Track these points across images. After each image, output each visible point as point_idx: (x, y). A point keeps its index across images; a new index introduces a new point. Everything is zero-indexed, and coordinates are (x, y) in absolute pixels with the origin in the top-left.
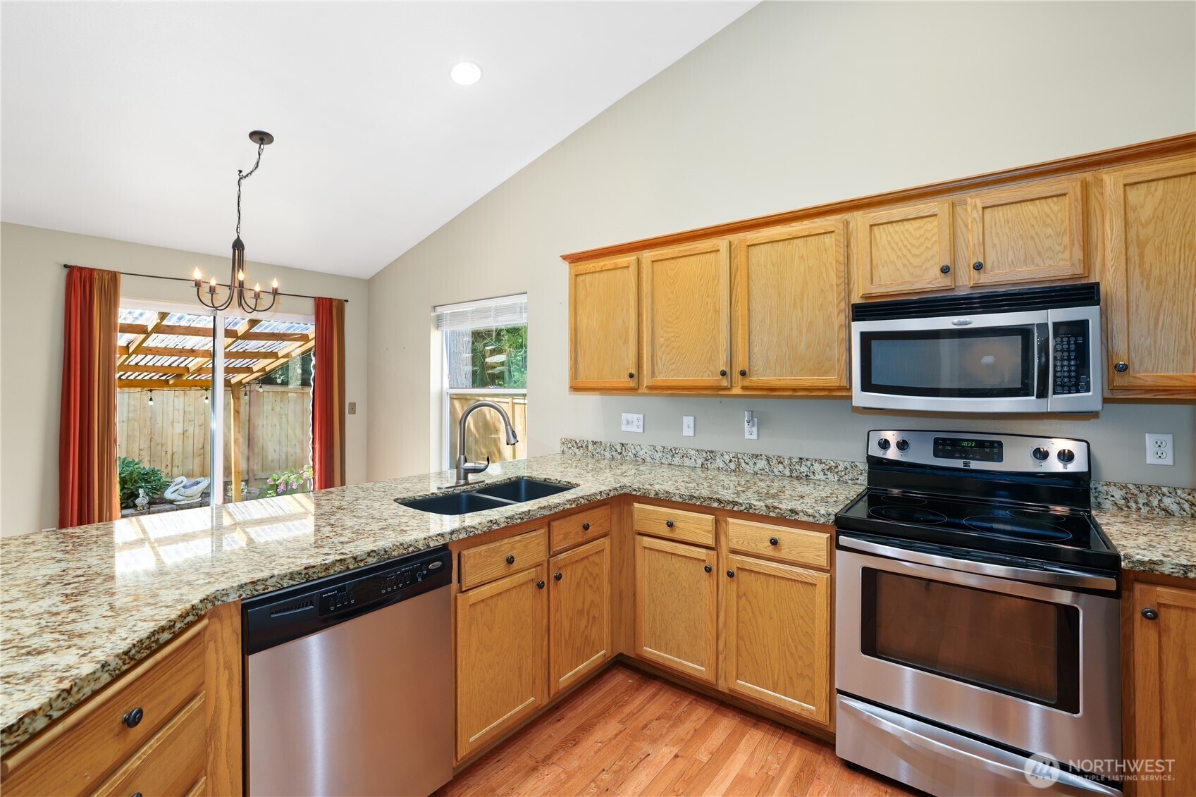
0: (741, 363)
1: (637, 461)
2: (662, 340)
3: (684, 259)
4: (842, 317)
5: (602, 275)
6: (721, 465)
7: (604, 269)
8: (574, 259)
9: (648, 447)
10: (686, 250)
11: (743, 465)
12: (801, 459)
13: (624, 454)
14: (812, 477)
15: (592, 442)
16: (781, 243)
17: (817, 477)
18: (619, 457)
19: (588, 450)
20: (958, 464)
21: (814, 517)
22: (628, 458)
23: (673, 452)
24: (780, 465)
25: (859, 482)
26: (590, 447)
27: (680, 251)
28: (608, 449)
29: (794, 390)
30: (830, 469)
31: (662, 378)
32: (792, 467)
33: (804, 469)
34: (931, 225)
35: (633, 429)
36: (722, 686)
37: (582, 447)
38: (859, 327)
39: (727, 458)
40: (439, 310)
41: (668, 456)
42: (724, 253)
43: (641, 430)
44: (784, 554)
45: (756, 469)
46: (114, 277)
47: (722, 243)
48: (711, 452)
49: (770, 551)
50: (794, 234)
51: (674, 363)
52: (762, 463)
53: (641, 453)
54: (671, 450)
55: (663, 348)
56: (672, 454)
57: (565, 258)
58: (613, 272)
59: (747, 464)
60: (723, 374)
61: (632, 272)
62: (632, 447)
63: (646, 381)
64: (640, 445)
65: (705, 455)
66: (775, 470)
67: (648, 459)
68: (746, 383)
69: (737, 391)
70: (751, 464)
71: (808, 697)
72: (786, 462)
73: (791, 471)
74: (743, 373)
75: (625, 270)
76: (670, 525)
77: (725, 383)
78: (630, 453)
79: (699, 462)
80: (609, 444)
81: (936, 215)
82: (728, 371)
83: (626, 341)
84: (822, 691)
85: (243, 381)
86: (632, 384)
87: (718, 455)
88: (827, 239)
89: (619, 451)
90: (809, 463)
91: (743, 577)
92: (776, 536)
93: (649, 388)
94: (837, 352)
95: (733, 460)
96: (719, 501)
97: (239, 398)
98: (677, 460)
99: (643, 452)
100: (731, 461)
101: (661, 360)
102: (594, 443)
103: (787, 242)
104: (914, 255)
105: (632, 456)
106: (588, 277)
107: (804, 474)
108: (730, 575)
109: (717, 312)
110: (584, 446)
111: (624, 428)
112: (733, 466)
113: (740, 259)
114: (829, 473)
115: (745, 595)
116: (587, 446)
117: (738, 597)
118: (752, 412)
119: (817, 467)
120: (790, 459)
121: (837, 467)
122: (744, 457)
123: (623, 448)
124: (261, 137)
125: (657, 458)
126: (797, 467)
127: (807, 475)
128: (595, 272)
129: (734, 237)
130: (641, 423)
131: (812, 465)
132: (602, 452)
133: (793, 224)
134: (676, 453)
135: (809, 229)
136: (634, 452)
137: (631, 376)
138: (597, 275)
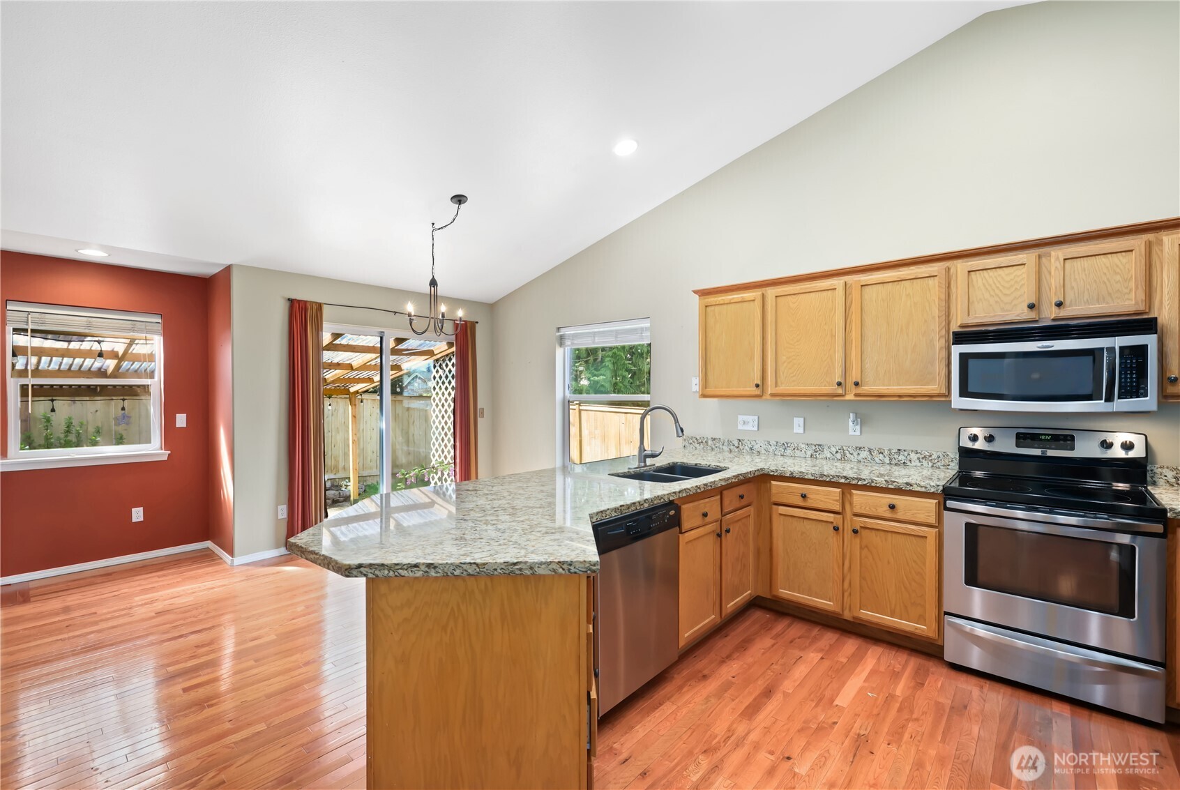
0: (855, 375)
1: (753, 453)
2: (785, 357)
3: (805, 295)
4: (943, 341)
5: (729, 306)
6: (829, 455)
7: (732, 301)
8: (703, 293)
9: (763, 442)
10: (806, 288)
11: (848, 455)
12: (899, 450)
13: (741, 448)
14: (909, 464)
15: (712, 439)
17: (913, 464)
18: (736, 450)
19: (707, 445)
20: (1038, 452)
21: (926, 488)
22: (744, 451)
23: (785, 446)
24: (881, 455)
25: (950, 467)
26: (710, 443)
27: (801, 289)
28: (726, 444)
29: (900, 396)
30: (925, 458)
31: (782, 389)
32: (892, 457)
33: (901, 458)
34: (1020, 272)
35: (749, 427)
36: (847, 615)
37: (702, 442)
38: (957, 350)
39: (834, 450)
40: (563, 332)
41: (780, 449)
42: (840, 292)
43: (756, 429)
44: (900, 516)
45: (860, 458)
46: (320, 306)
47: (838, 282)
48: (820, 446)
49: (888, 514)
50: (903, 277)
51: (794, 376)
52: (864, 454)
53: (756, 447)
54: (783, 444)
55: (785, 364)
56: (784, 447)
57: (695, 292)
58: (740, 304)
59: (852, 454)
60: (839, 384)
61: (758, 304)
62: (748, 442)
63: (770, 389)
64: (755, 441)
65: (814, 448)
66: (876, 459)
67: (763, 452)
68: (859, 391)
69: (850, 397)
70: (855, 454)
71: (921, 619)
72: (886, 453)
73: (890, 459)
74: (857, 384)
75: (752, 303)
76: (804, 496)
77: (840, 391)
78: (746, 447)
79: (809, 453)
80: (727, 440)
81: (1024, 264)
82: (843, 382)
83: (752, 358)
84: (932, 613)
85: (360, 391)
86: (758, 392)
87: (826, 448)
88: (931, 282)
89: (736, 445)
90: (906, 453)
91: (864, 533)
92: (894, 502)
93: (773, 395)
94: (939, 368)
95: (840, 451)
96: (846, 478)
97: (355, 405)
98: (789, 452)
99: (758, 445)
100: (837, 452)
101: (783, 373)
102: (714, 439)
104: (1005, 295)
105: (748, 449)
106: (717, 308)
107: (902, 462)
108: (855, 532)
109: (833, 336)
110: (704, 441)
111: (740, 427)
112: (839, 456)
113: (855, 294)
114: (924, 461)
115: (867, 546)
116: (707, 442)
117: (861, 548)
118: (856, 414)
119: (913, 456)
120: (890, 450)
121: (931, 456)
122: (849, 450)
123: (740, 443)
124: (459, 199)
125: (771, 450)
126: (896, 456)
127: (904, 463)
128: (724, 304)
129: (850, 279)
130: (756, 423)
131: (909, 455)
132: (721, 446)
133: (901, 269)
134: (788, 447)
135: (915, 273)
136: (750, 446)
137: (757, 386)
138: (725, 306)
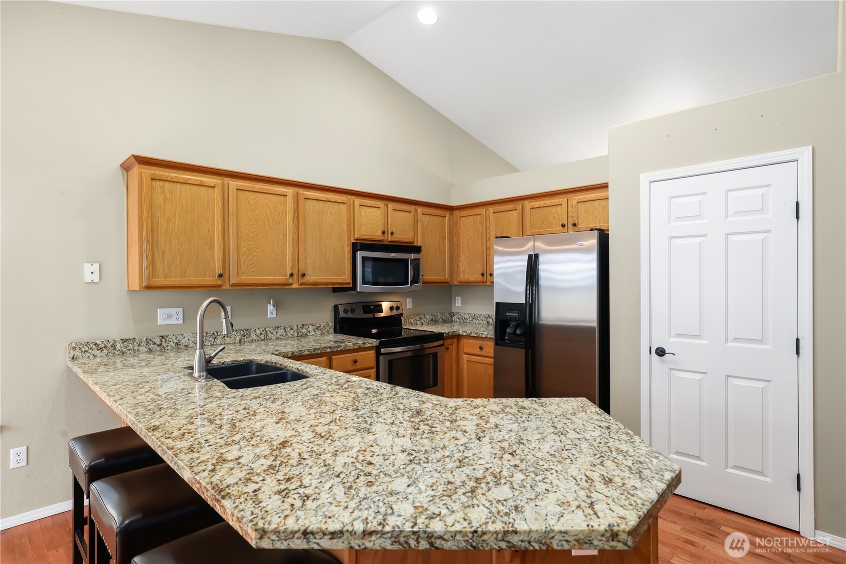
0: (301, 268)
1: (180, 348)
2: (245, 249)
3: (262, 194)
4: (349, 247)
5: (185, 186)
6: (255, 337)
7: (189, 182)
9: (191, 335)
10: (264, 189)
11: (269, 335)
12: (303, 325)
14: (309, 334)
15: (122, 340)
16: (322, 202)
17: (311, 334)
19: (115, 349)
20: (371, 316)
22: (169, 348)
24: (292, 331)
25: (330, 332)
26: (118, 346)
27: (260, 188)
28: (144, 343)
29: (326, 284)
30: (317, 328)
31: (243, 278)
32: (298, 331)
33: (304, 331)
34: (377, 211)
35: (173, 321)
37: (106, 347)
38: (361, 254)
39: (258, 332)
41: (210, 339)
43: (181, 322)
45: (278, 335)
47: (288, 191)
48: (247, 330)
51: (254, 267)
52: (281, 332)
54: (214, 334)
55: (246, 256)
56: (214, 337)
58: (197, 187)
59: (272, 334)
60: (292, 275)
61: (217, 192)
63: (232, 280)
64: (182, 335)
65: (242, 333)
66: (289, 334)
68: (304, 281)
70: (274, 333)
72: (295, 328)
73: (298, 333)
74: (304, 275)
75: (210, 189)
77: (291, 281)
78: (172, 343)
79: (238, 339)
80: (145, 339)
81: (380, 208)
83: (212, 246)
86: (220, 282)
87: (252, 331)
88: (342, 206)
90: (307, 327)
92: (356, 358)
93: (233, 285)
94: (347, 265)
95: (263, 332)
99: (186, 339)
100: (261, 334)
101: (244, 264)
103: (325, 202)
105: (174, 345)
106: (167, 185)
107: (304, 334)
109: (285, 235)
110: (109, 345)
111: (160, 322)
112: (262, 337)
113: (300, 204)
114: (317, 331)
116: (113, 346)
119: (311, 328)
120: (297, 326)
121: (320, 327)
122: (270, 330)
123: (163, 340)
126: (301, 330)
127: (306, 334)
128: (177, 182)
129: (295, 190)
130: (181, 316)
131: (309, 327)
132: (136, 348)
134: (218, 335)
136: (175, 341)
137: (221, 275)
